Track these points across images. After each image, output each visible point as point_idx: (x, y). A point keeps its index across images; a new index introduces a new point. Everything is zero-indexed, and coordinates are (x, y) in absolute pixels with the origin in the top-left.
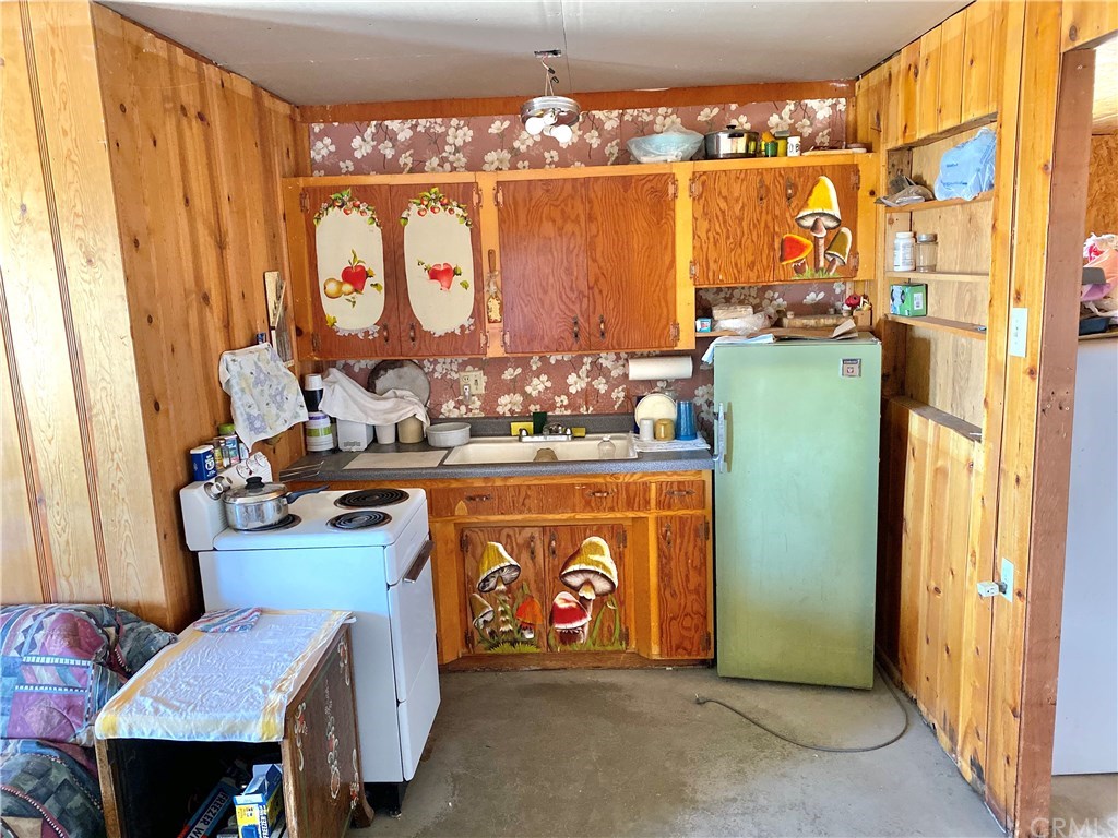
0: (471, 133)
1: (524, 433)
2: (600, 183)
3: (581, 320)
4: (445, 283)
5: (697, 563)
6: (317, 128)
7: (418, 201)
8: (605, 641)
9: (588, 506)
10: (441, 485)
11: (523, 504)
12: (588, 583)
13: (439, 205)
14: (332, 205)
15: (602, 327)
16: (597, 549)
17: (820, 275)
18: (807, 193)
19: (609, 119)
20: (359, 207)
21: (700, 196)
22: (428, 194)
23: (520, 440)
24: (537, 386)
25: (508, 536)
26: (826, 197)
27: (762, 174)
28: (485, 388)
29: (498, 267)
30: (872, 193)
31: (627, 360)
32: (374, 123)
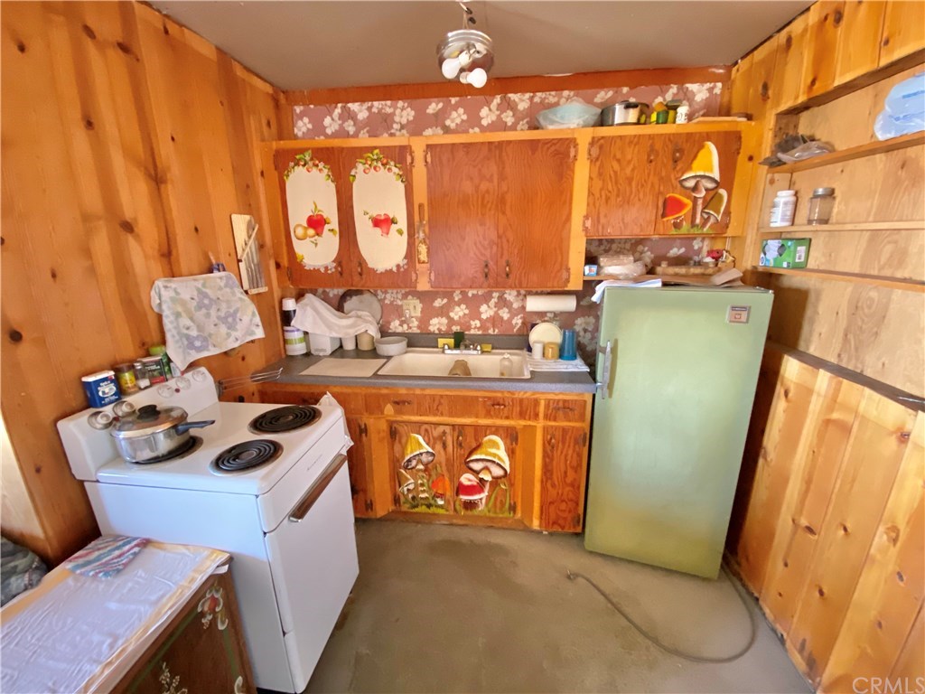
0: (413, 113)
1: (446, 347)
2: (511, 145)
3: (491, 264)
4: (385, 230)
5: (575, 464)
6: (298, 109)
7: (363, 161)
8: (498, 511)
9: (488, 414)
10: (374, 391)
11: (437, 409)
12: (486, 468)
13: (380, 164)
14: (297, 164)
15: (507, 269)
16: (495, 445)
17: (695, 231)
18: (692, 156)
19: (522, 101)
20: (317, 166)
21: (597, 159)
22: (371, 155)
23: (443, 352)
24: (459, 312)
25: (426, 430)
26: (709, 161)
27: (653, 138)
28: (421, 312)
29: (426, 218)
30: (751, 158)
31: (525, 296)
32: (339, 105)
